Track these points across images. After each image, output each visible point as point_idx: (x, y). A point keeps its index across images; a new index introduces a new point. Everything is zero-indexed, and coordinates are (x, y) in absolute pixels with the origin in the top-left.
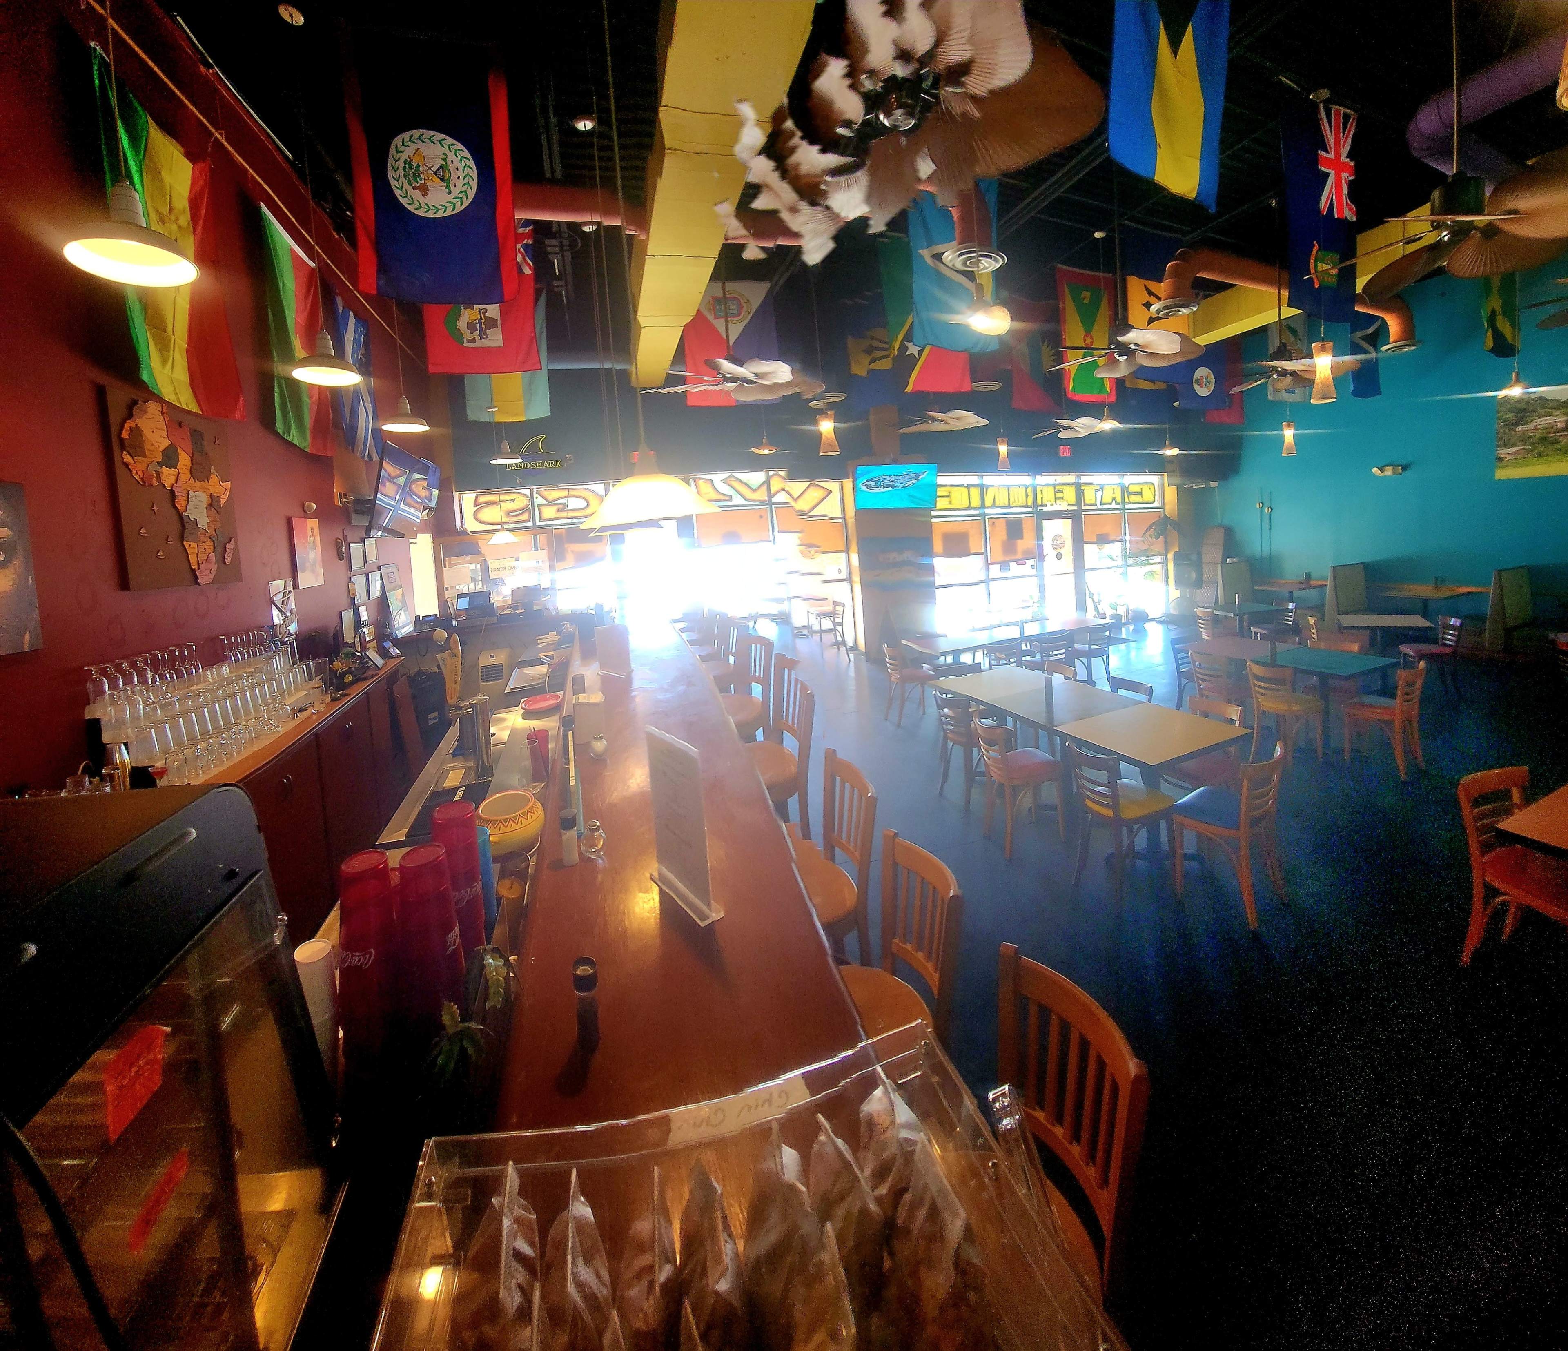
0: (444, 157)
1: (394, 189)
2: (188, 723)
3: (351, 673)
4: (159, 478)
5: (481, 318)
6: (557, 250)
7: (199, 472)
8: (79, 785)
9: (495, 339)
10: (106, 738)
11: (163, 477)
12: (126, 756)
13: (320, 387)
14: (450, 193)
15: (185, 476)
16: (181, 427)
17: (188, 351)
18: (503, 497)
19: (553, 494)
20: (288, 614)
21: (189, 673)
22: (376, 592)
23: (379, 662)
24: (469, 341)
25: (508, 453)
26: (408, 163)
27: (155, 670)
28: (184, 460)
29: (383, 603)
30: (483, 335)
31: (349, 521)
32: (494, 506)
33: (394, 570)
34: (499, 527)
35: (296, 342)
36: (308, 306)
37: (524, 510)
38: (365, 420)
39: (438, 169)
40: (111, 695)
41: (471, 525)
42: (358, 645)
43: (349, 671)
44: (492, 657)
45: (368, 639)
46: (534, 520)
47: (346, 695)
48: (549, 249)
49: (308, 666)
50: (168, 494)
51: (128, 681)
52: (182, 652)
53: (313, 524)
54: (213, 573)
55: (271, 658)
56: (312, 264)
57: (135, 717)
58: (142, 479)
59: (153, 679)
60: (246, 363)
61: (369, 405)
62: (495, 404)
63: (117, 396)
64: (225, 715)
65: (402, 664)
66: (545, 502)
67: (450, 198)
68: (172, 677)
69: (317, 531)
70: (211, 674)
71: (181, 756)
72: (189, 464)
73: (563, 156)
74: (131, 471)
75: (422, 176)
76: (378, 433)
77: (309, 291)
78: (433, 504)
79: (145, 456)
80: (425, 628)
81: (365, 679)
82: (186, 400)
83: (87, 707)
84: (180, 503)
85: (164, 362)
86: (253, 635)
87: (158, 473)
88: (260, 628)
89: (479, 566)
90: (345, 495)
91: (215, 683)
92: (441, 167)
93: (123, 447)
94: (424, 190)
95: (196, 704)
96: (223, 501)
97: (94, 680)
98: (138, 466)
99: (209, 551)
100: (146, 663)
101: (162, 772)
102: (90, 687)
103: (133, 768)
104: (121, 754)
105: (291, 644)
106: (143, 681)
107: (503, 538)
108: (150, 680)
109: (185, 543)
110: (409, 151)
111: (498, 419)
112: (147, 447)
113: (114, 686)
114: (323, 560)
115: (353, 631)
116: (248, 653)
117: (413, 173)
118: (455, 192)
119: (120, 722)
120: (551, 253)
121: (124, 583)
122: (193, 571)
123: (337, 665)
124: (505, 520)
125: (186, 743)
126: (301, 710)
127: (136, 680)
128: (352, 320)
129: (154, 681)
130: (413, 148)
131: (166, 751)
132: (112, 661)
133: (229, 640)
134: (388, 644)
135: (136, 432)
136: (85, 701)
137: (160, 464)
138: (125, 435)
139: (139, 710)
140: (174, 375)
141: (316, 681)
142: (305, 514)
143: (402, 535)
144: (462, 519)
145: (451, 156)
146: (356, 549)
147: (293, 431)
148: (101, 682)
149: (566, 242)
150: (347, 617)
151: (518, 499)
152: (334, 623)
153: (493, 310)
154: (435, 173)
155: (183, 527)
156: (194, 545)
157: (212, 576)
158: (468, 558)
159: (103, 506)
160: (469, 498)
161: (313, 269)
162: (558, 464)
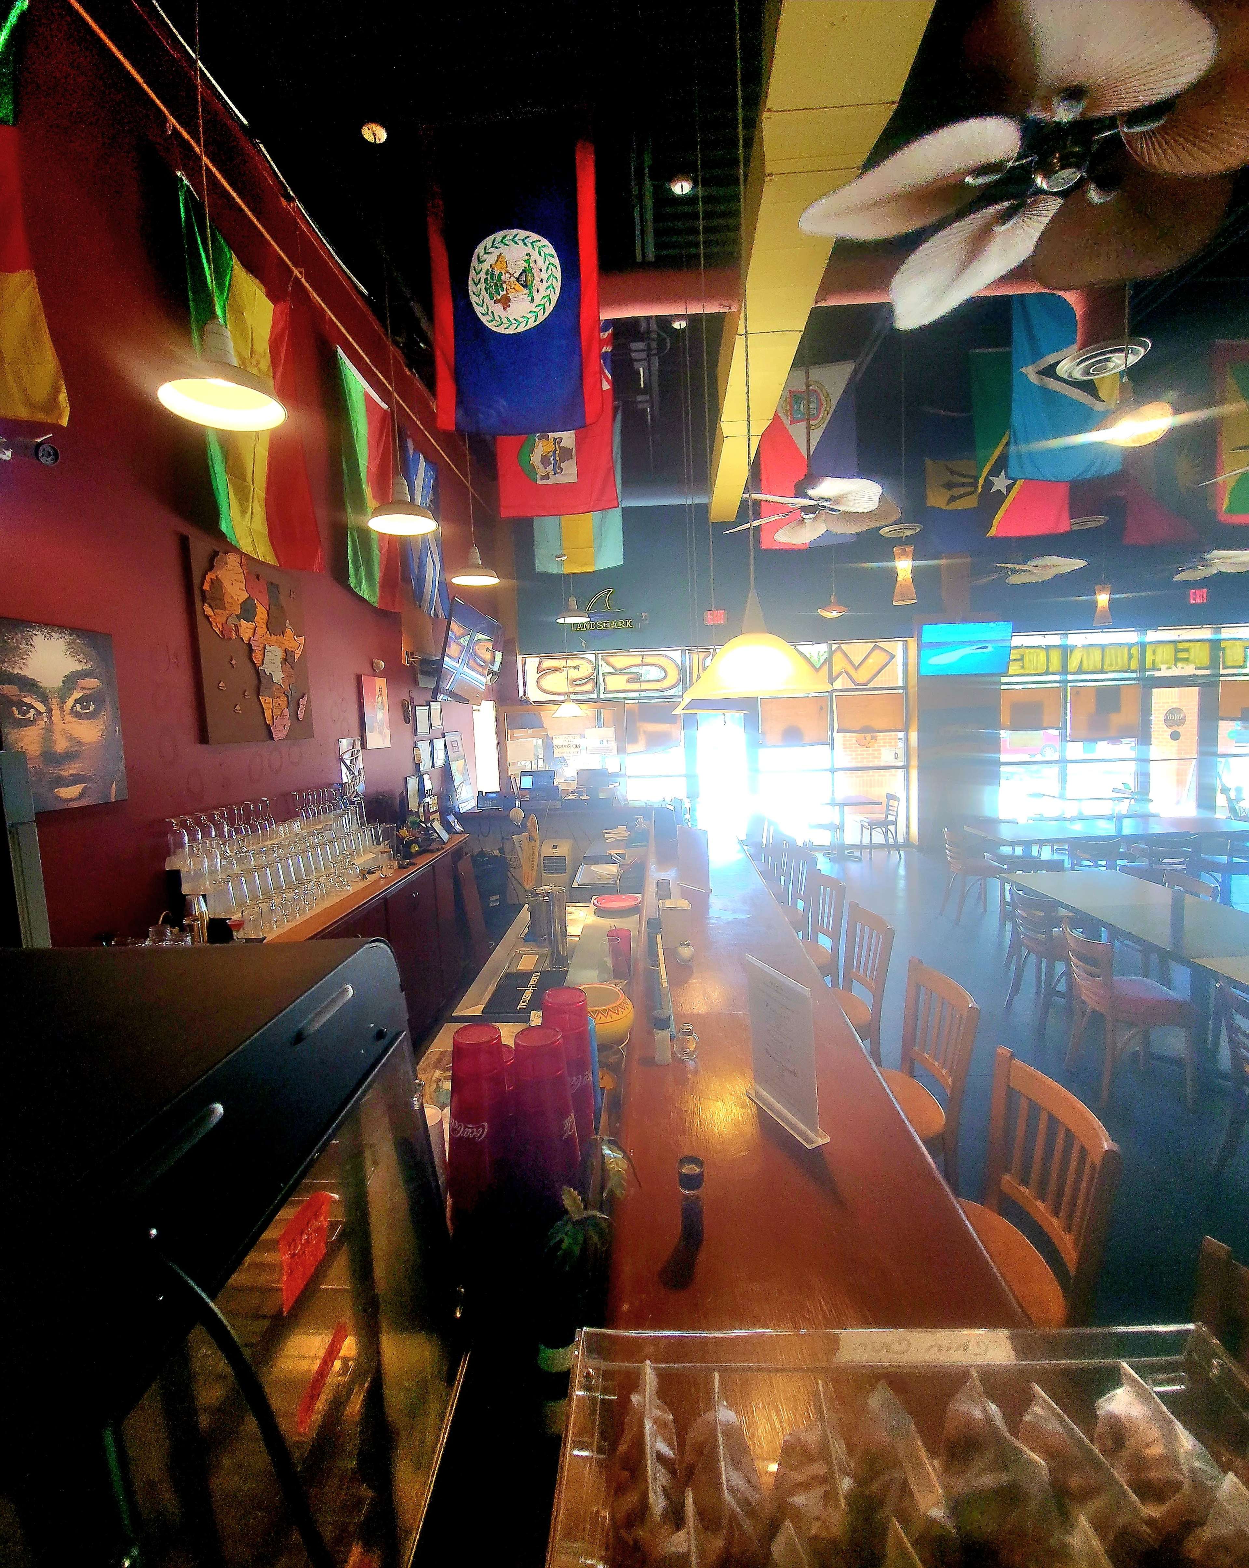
0: (527, 258)
1: (475, 306)
2: (263, 878)
3: (417, 843)
4: (237, 632)
5: (556, 450)
6: (643, 355)
7: (275, 627)
8: (161, 936)
9: (570, 473)
10: (185, 889)
11: (241, 631)
12: (204, 908)
13: (390, 535)
14: (532, 300)
15: (262, 630)
16: (259, 580)
17: (266, 501)
18: (571, 663)
19: (620, 661)
20: (356, 774)
21: (263, 828)
22: (440, 762)
23: (445, 836)
24: (543, 477)
25: (574, 610)
26: (490, 273)
27: (231, 824)
28: (261, 613)
29: (446, 773)
30: (557, 469)
31: (416, 682)
32: (558, 673)
33: (458, 738)
34: (562, 698)
35: (368, 490)
36: (380, 451)
37: (588, 679)
38: (432, 572)
39: (521, 274)
40: (191, 847)
41: (534, 695)
42: (421, 814)
43: (415, 841)
44: (555, 847)
45: (431, 810)
46: (598, 692)
47: (414, 864)
48: (634, 355)
49: (375, 828)
50: (245, 647)
51: (206, 834)
52: (256, 807)
53: (381, 683)
54: (287, 729)
55: (341, 816)
56: (385, 406)
57: (212, 872)
58: (222, 632)
59: (230, 832)
60: (322, 514)
61: (437, 557)
62: (564, 551)
63: (200, 547)
64: (297, 871)
65: (465, 842)
66: (612, 670)
67: (532, 307)
68: (247, 832)
69: (385, 691)
70: (283, 830)
71: (257, 909)
72: (266, 617)
73: (658, 233)
74: (211, 623)
75: (504, 286)
76: (445, 587)
77: (381, 436)
78: (496, 668)
79: (224, 609)
80: (488, 805)
81: (431, 852)
82: (264, 552)
83: (168, 858)
84: (257, 657)
85: (243, 512)
86: (324, 792)
87: (236, 626)
88: (329, 785)
89: (540, 741)
90: (412, 654)
91: (287, 838)
92: (523, 271)
93: (204, 600)
94: (505, 302)
95: (270, 859)
96: (297, 656)
97: (175, 832)
98: (218, 618)
99: (284, 706)
100: (223, 817)
101: (240, 925)
102: (171, 838)
103: (210, 919)
104: (199, 905)
105: (360, 804)
106: (220, 834)
107: (569, 710)
108: (226, 835)
109: (260, 697)
110: (491, 259)
111: (567, 570)
112: (227, 599)
113: (193, 839)
114: (390, 722)
115: (417, 800)
116: (318, 810)
117: (495, 283)
118: (538, 298)
119: (198, 875)
120: (636, 360)
121: (203, 737)
122: (268, 727)
123: (404, 832)
124: (571, 690)
125: (261, 897)
126: (370, 872)
127: (213, 833)
128: (422, 463)
129: (230, 835)
130: (496, 252)
131: (241, 904)
132: (191, 814)
133: (301, 795)
134: (451, 818)
135: (217, 583)
136: (165, 852)
137: (238, 617)
138: (206, 587)
139: (217, 863)
140: (253, 526)
141: (383, 847)
142: (374, 672)
143: (467, 701)
144: (525, 685)
145: (535, 255)
146: (421, 712)
147: (364, 585)
148: (181, 834)
149: (654, 345)
150: (412, 783)
151: (582, 666)
152: (399, 790)
153: (568, 438)
154: (518, 280)
155: (260, 682)
156: (269, 700)
157: (285, 732)
158: (530, 731)
159: (184, 658)
160: (532, 663)
161: (385, 411)
162: (628, 624)
